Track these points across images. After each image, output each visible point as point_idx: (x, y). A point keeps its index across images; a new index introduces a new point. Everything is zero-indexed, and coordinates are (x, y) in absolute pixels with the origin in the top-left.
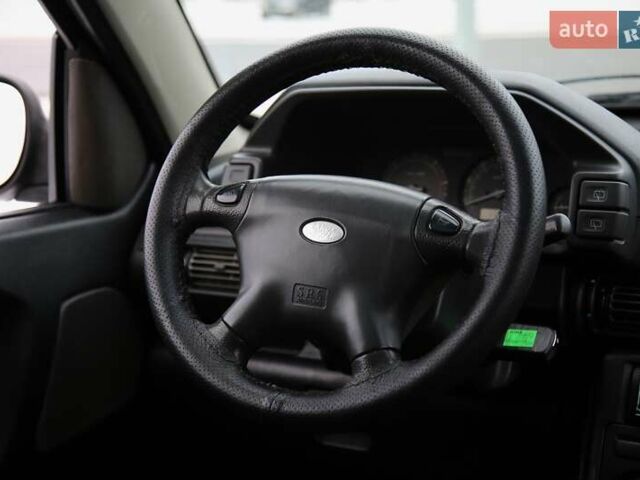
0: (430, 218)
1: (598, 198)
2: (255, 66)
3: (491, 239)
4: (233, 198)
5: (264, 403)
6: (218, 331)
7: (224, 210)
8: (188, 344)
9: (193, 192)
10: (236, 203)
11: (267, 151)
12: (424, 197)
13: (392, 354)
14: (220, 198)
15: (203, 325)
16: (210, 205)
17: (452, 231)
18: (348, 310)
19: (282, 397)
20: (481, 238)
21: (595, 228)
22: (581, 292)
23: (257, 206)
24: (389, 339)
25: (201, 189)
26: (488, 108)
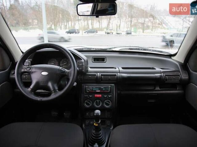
0: (61, 70)
1: (81, 65)
2: (30, 49)
3: (70, 73)
4: (29, 69)
5: (39, 100)
6: (29, 89)
7: (28, 71)
8: (25, 92)
9: (22, 68)
10: (30, 70)
11: (31, 60)
12: (59, 67)
13: (57, 90)
14: (27, 69)
15: (27, 89)
16: (25, 70)
17: (64, 72)
18: (50, 84)
19: (41, 98)
20: (69, 72)
21: (80, 69)
22: (78, 77)
23: (33, 70)
24: (56, 88)
25: (24, 68)
26: (68, 54)
